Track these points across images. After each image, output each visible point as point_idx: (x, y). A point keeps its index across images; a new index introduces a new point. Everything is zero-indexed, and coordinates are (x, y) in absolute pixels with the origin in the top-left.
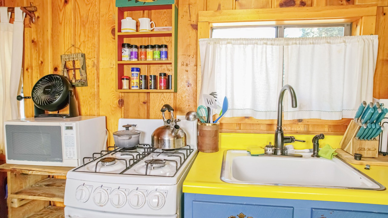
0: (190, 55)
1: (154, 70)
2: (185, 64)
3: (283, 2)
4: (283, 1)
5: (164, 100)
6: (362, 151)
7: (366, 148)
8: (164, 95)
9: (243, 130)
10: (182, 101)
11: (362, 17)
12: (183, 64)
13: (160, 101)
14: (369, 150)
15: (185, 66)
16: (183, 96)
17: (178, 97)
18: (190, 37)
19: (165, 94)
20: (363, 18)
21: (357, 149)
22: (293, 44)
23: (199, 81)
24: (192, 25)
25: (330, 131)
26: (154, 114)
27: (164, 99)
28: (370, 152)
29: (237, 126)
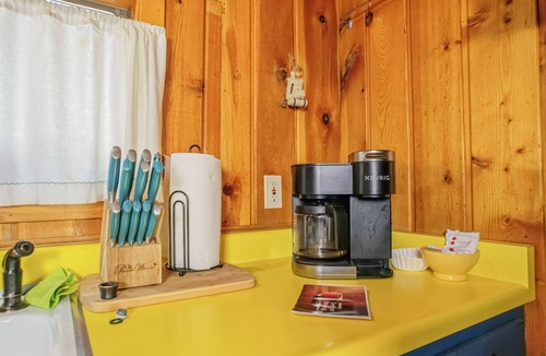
6: (125, 274)
7: (134, 264)
14: (142, 267)
21: (113, 270)
28: (145, 272)
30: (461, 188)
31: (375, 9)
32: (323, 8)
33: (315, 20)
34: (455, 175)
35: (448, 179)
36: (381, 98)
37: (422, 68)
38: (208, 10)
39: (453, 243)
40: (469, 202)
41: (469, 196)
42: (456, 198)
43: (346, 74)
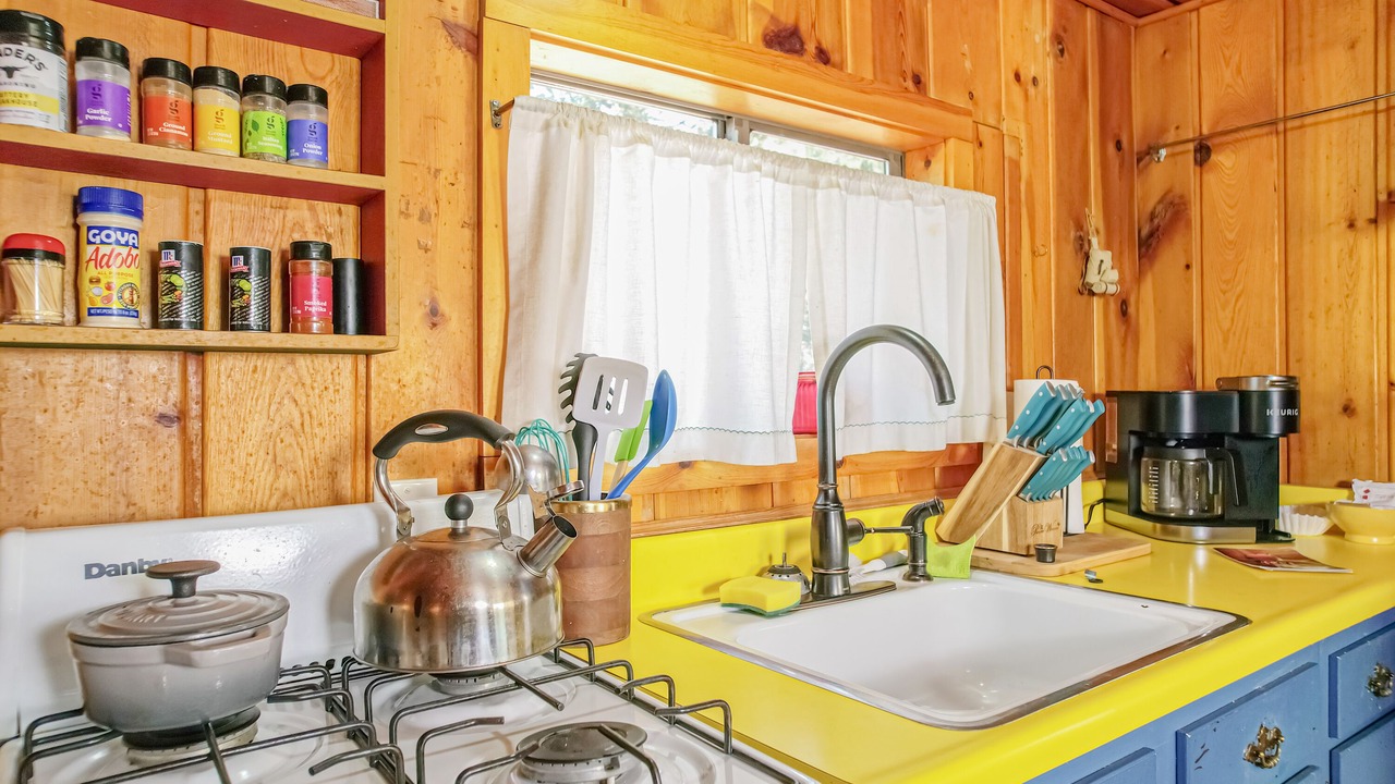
0: (438, 171)
1: (236, 224)
2: (415, 211)
3: (773, 31)
4: (773, 28)
5: (302, 400)
6: (1038, 535)
8: (297, 371)
9: (667, 520)
10: (402, 402)
11: (945, 140)
12: (403, 208)
13: (273, 408)
15: (414, 220)
16: (408, 378)
17: (382, 382)
18: (438, 78)
19: (302, 361)
20: (952, 143)
22: (831, 185)
23: (492, 300)
24: (445, 24)
25: (902, 490)
26: (238, 486)
27: (299, 394)
29: (644, 506)
30: (1371, 423)
31: (1217, 141)
32: (1120, 128)
33: (1111, 148)
34: (1361, 403)
35: (1348, 410)
36: (1227, 282)
37: (1307, 249)
38: (1006, 155)
39: (1365, 497)
40: (1385, 442)
41: (1385, 435)
42: (1363, 437)
43: (1151, 235)
